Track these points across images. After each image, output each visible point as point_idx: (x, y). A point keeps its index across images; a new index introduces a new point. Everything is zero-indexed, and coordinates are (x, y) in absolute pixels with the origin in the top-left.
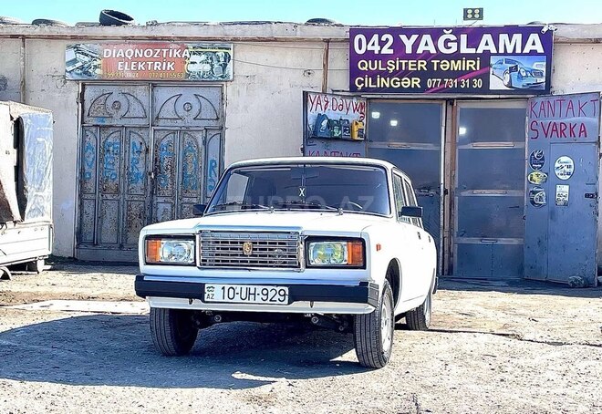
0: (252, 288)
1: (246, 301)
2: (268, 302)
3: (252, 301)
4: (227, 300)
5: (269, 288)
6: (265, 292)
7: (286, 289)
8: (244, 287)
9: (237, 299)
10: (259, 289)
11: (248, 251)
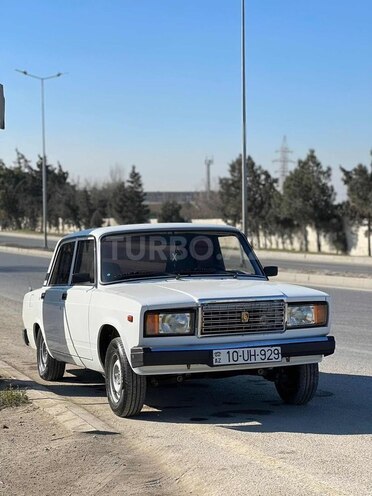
0: (252, 350)
1: (249, 361)
2: (266, 360)
3: (253, 361)
4: (232, 362)
5: (266, 349)
6: (263, 352)
7: (279, 348)
8: (246, 350)
9: (241, 361)
10: (258, 350)
11: (245, 318)
